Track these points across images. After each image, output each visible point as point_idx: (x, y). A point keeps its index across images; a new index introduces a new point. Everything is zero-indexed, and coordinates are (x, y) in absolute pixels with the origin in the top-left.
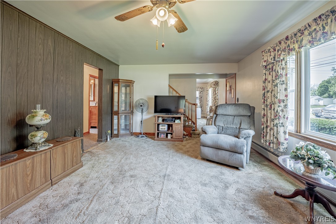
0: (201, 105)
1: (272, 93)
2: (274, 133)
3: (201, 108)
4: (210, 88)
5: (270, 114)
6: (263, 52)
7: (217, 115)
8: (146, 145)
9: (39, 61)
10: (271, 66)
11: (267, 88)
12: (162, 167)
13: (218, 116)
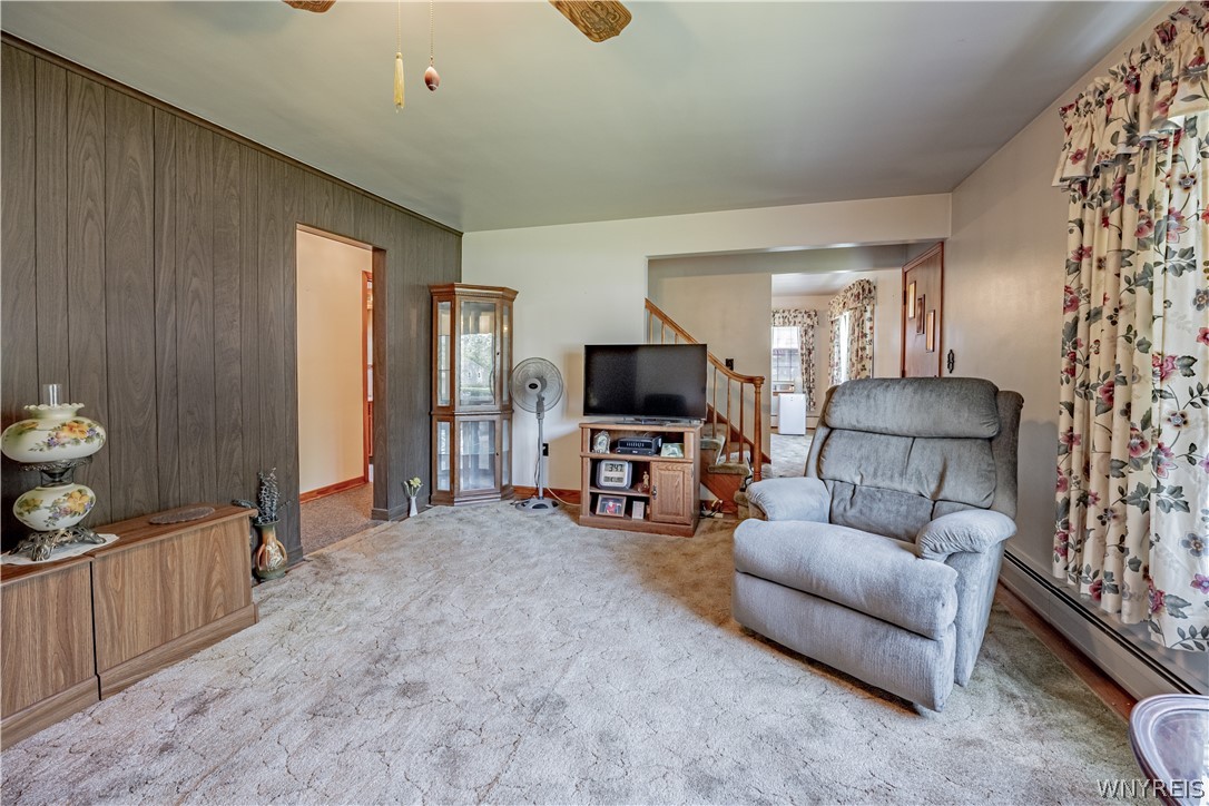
0: (808, 380)
1: (1114, 323)
2: (1122, 538)
3: (810, 392)
4: (841, 313)
5: (1107, 436)
6: (1070, 113)
7: (832, 429)
8: (533, 544)
9: (86, 221)
10: (1110, 179)
11: (1089, 296)
12: (553, 655)
13: (834, 434)
